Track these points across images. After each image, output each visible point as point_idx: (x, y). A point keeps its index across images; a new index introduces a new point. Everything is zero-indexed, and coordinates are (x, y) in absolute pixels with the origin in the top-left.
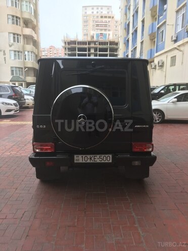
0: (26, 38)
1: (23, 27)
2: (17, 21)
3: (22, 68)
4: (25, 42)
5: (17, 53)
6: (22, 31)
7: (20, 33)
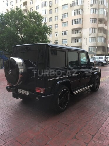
0: (100, 29)
1: (99, 23)
2: (95, 21)
3: (95, 47)
4: (99, 32)
5: (93, 39)
6: (97, 26)
7: (96, 27)
